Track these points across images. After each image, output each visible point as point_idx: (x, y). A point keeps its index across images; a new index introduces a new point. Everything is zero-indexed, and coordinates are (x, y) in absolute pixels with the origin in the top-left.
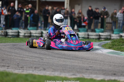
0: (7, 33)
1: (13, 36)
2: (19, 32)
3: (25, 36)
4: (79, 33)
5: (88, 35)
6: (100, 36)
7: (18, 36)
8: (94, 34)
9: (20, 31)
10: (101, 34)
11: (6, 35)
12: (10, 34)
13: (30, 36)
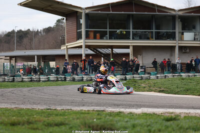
0: (74, 78)
1: (79, 81)
2: (83, 78)
3: (87, 80)
4: (127, 76)
5: (133, 77)
6: (142, 77)
7: (82, 80)
8: (138, 76)
9: (83, 76)
10: (142, 76)
11: (74, 80)
12: (77, 79)
13: (91, 80)
